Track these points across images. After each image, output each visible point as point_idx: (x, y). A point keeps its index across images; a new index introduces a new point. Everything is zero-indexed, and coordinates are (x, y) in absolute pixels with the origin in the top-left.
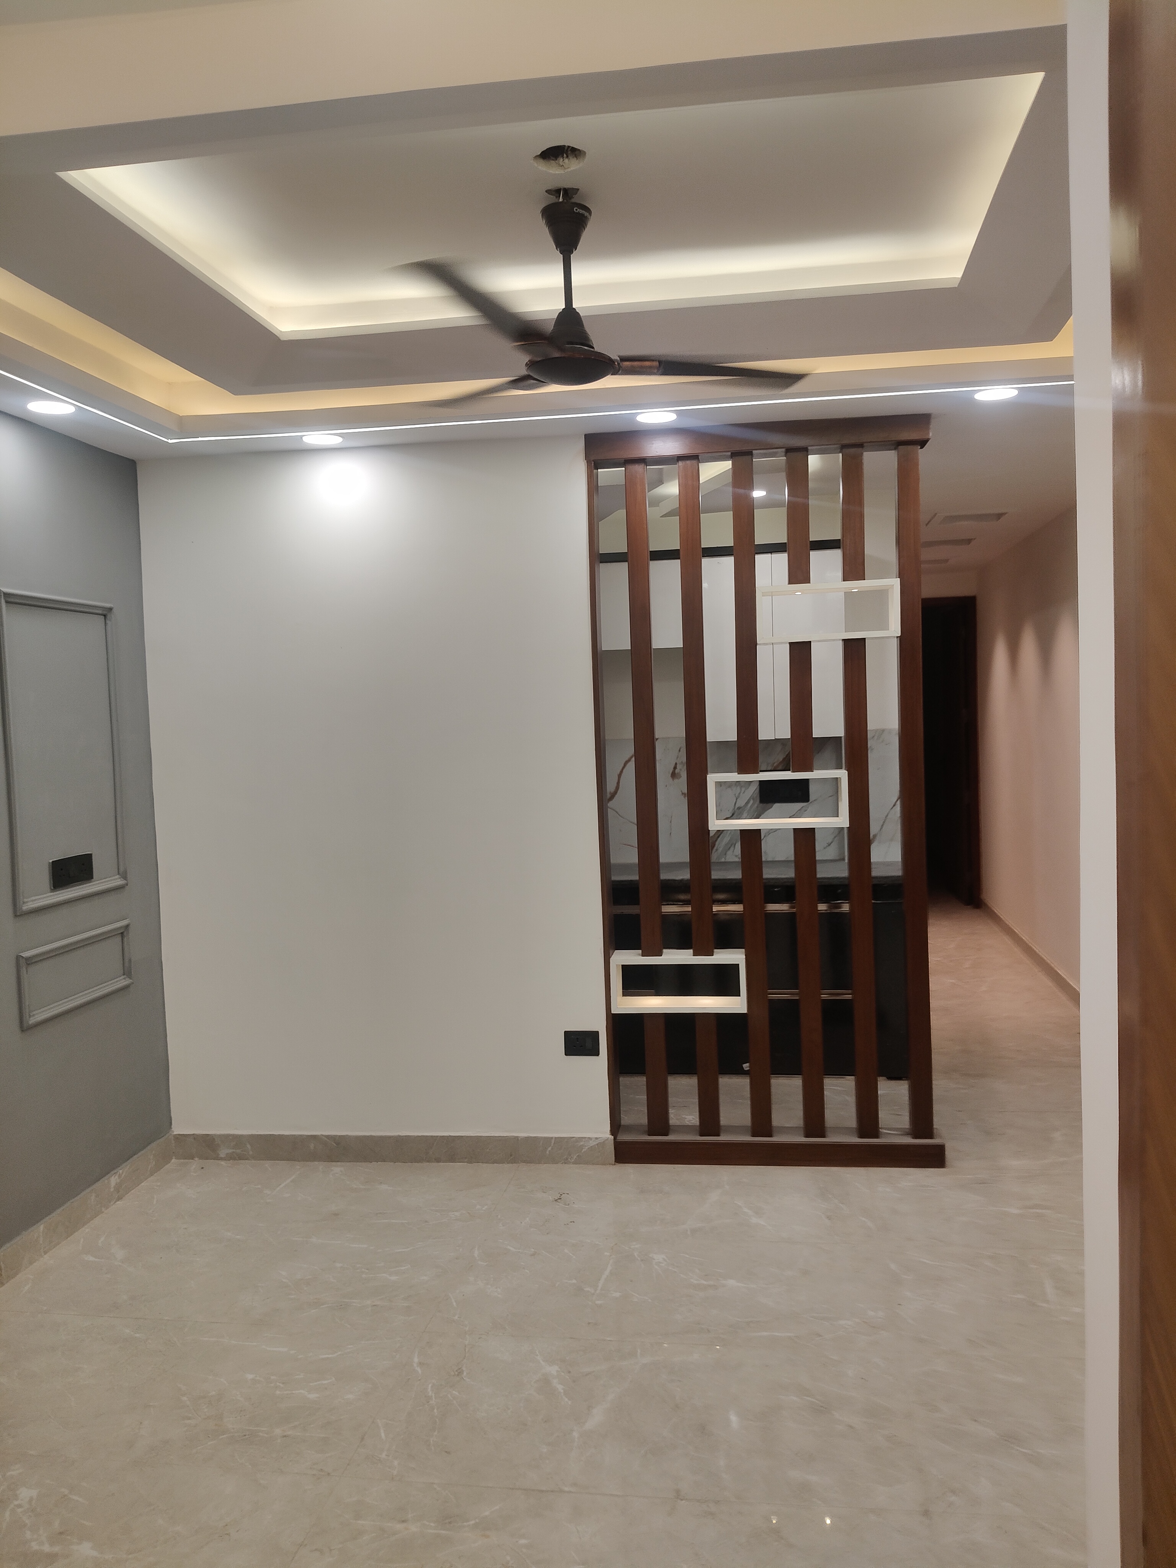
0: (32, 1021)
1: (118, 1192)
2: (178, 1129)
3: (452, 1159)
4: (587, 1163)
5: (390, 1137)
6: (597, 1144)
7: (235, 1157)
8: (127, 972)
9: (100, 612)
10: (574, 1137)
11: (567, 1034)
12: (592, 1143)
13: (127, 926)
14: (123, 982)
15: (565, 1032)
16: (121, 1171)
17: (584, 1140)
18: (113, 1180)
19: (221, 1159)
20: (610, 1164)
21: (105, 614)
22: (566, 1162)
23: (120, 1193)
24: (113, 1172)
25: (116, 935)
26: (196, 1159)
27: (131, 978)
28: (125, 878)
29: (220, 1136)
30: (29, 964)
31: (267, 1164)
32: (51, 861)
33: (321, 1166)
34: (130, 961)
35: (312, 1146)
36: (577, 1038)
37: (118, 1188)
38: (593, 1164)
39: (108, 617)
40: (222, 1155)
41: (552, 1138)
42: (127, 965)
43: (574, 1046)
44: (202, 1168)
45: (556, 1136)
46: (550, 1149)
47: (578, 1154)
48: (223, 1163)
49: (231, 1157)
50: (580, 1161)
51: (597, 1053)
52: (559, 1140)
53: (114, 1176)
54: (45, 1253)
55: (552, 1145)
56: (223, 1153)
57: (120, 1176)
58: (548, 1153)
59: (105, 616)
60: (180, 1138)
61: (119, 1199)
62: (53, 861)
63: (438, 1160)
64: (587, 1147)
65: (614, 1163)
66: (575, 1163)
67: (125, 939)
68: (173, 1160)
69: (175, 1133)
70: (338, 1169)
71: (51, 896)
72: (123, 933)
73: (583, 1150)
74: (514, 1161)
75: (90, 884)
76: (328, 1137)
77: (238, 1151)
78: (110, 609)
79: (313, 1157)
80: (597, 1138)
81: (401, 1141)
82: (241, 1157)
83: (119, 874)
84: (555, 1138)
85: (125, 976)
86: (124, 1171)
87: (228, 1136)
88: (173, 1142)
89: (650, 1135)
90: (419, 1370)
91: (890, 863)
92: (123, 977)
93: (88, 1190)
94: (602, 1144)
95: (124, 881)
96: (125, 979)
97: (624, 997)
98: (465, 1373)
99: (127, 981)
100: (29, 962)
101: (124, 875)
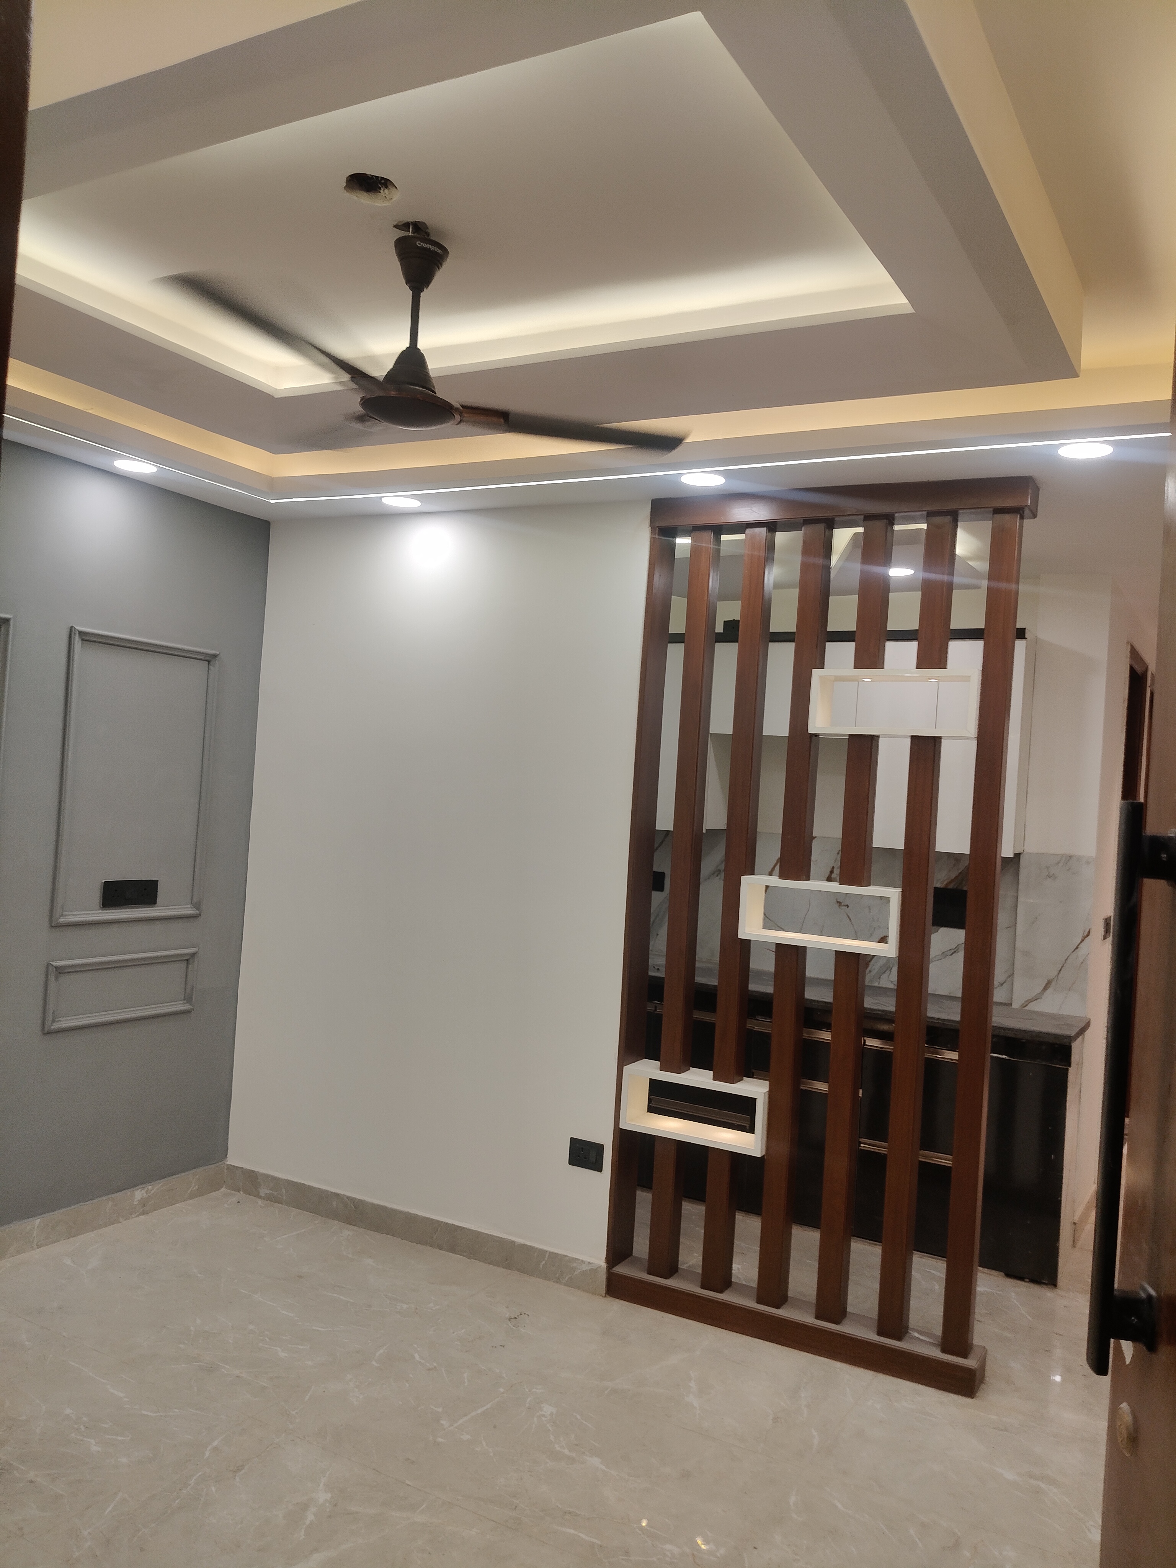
0: (55, 1026)
1: (144, 1206)
2: (232, 1160)
3: (453, 1249)
4: (578, 1288)
5: (400, 1212)
6: (590, 1270)
7: (273, 1199)
8: (188, 999)
9: (202, 658)
10: (568, 1256)
11: (573, 1140)
12: (585, 1268)
13: (194, 954)
14: (180, 1007)
15: (571, 1138)
16: (150, 1187)
17: (577, 1261)
18: (139, 1194)
19: (260, 1197)
20: (601, 1295)
21: (209, 659)
22: (558, 1281)
23: (145, 1208)
24: (141, 1186)
25: (182, 960)
26: (241, 1192)
27: (190, 1005)
28: (198, 909)
29: (262, 1174)
30: (60, 973)
31: (294, 1212)
32: (103, 881)
33: (336, 1224)
34: (193, 987)
35: (335, 1204)
36: (582, 1148)
37: (143, 1203)
38: (584, 1290)
39: (212, 662)
40: (262, 1194)
41: (547, 1251)
42: (188, 990)
43: (579, 1156)
44: (239, 1202)
45: (551, 1251)
46: (543, 1262)
47: (570, 1276)
48: (260, 1202)
49: (269, 1198)
50: (571, 1284)
51: (600, 1169)
52: (553, 1255)
53: (139, 1190)
54: (39, 1247)
55: (547, 1259)
56: (263, 1191)
57: (148, 1192)
58: (542, 1267)
59: (209, 661)
60: (232, 1168)
61: (143, 1213)
62: (105, 882)
63: (440, 1248)
64: (579, 1271)
65: (604, 1295)
66: (566, 1285)
67: (190, 966)
68: (223, 1189)
69: (228, 1163)
70: (348, 1232)
71: (101, 913)
72: (188, 960)
73: (575, 1273)
74: (508, 1267)
75: (152, 909)
76: (348, 1198)
77: (275, 1193)
78: (215, 656)
79: (334, 1215)
80: (589, 1263)
81: (411, 1220)
82: (277, 1201)
83: (192, 904)
85: (185, 1001)
86: (155, 1188)
87: (269, 1176)
88: (225, 1171)
89: (649, 1273)
90: (207, 1454)
91: (1063, 1017)
92: (181, 1002)
93: (104, 1198)
94: (594, 1271)
95: (197, 911)
96: (183, 1004)
97: (649, 1113)
98: (242, 1473)
99: (187, 1007)
100: (60, 971)
101: (197, 906)
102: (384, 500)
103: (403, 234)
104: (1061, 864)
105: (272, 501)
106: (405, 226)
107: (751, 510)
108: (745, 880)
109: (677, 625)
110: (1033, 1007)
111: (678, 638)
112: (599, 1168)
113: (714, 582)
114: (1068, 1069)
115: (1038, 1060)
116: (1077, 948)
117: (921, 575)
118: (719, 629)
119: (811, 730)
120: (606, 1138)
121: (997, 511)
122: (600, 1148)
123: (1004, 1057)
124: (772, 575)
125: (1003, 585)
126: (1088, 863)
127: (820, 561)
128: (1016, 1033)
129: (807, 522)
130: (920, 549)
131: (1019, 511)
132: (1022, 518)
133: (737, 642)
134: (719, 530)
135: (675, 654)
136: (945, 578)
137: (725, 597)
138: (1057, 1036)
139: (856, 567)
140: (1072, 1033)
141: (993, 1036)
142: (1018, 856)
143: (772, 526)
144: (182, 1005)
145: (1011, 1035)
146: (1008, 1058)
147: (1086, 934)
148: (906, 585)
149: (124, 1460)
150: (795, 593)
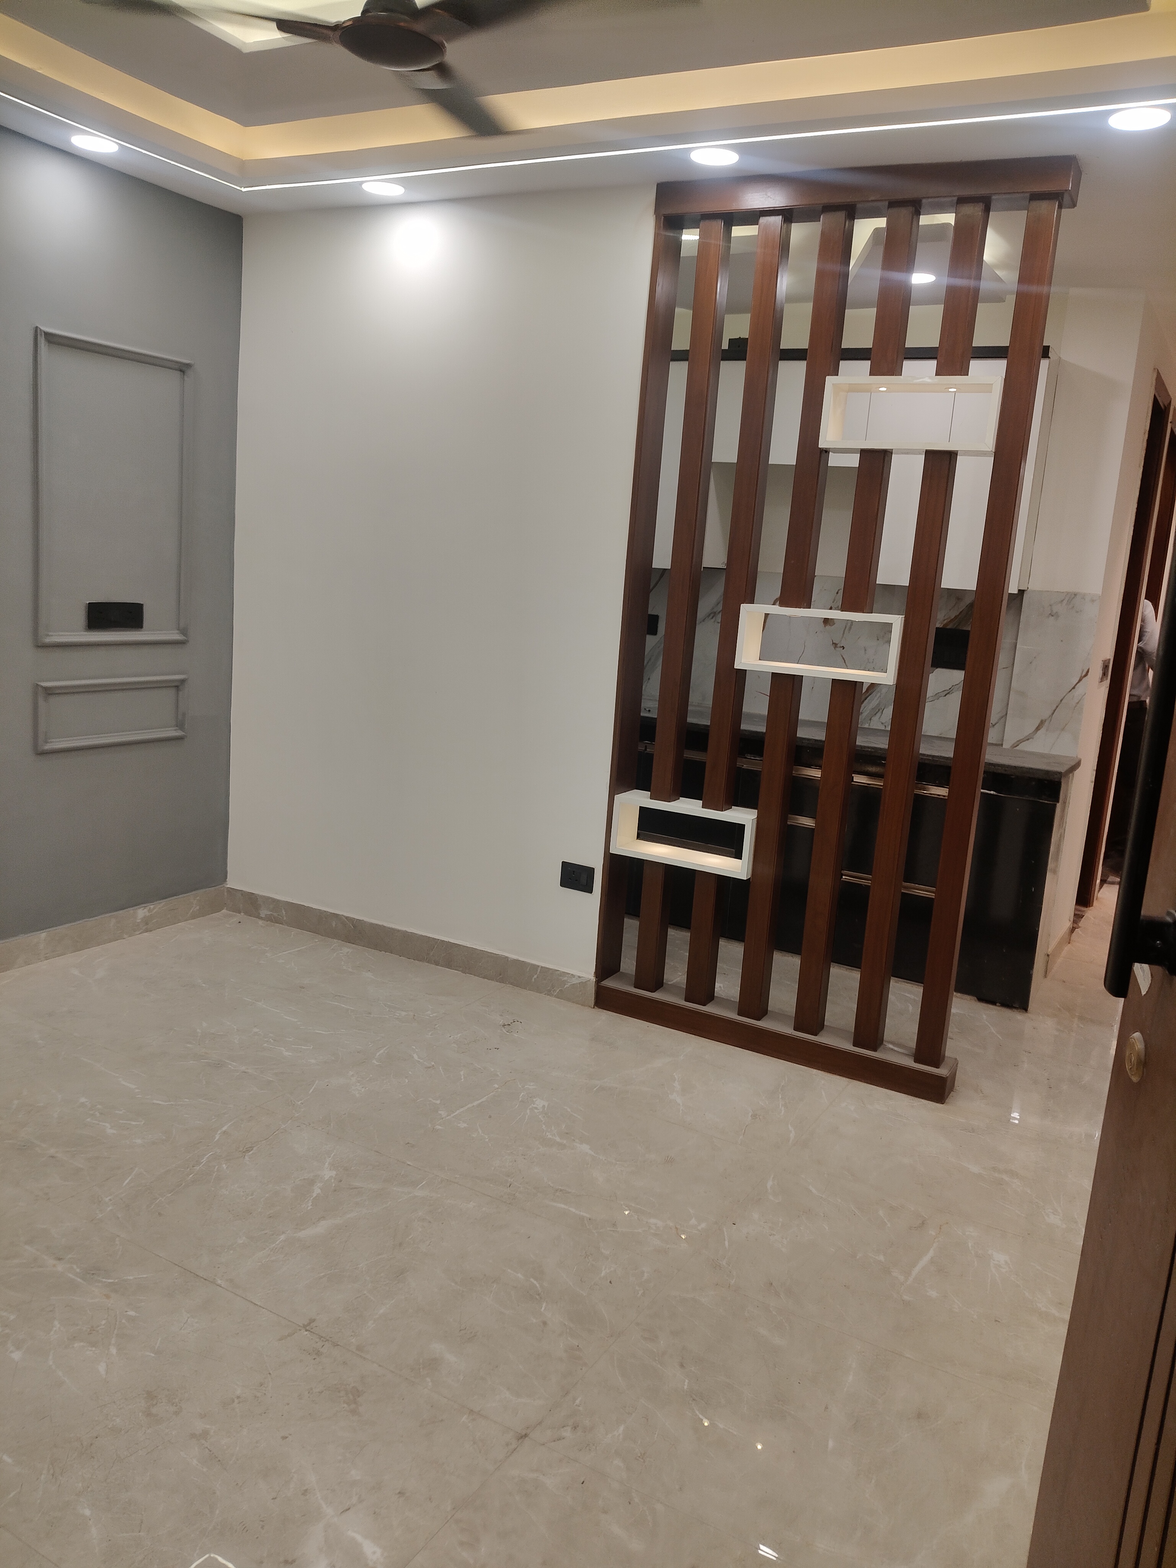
0: (48, 747)
1: (147, 924)
2: (232, 882)
4: (569, 1000)
5: (399, 931)
6: (579, 983)
7: (273, 920)
8: (180, 725)
9: (176, 367)
10: (558, 971)
11: (564, 864)
12: (575, 981)
13: (183, 681)
14: (173, 733)
15: (563, 862)
16: (152, 907)
17: (567, 975)
18: (141, 913)
19: (261, 918)
20: (589, 1007)
21: (184, 369)
22: (549, 993)
23: (148, 926)
24: (144, 905)
25: (172, 687)
26: (242, 914)
27: (183, 732)
28: (185, 635)
29: (262, 896)
30: (49, 694)
31: (295, 931)
32: (88, 603)
33: (336, 942)
34: (184, 714)
35: (335, 924)
36: (574, 872)
37: (146, 921)
38: (573, 1002)
39: (187, 372)
40: (263, 915)
41: (538, 966)
42: (180, 717)
43: (570, 879)
44: (240, 922)
45: (543, 966)
46: (535, 976)
47: (560, 989)
48: (261, 922)
49: (269, 919)
50: (562, 996)
51: (590, 891)
52: (545, 970)
53: (142, 908)
54: (47, 958)
55: (538, 973)
56: (264, 913)
57: (149, 911)
58: (533, 980)
59: (182, 371)
60: (231, 891)
61: (147, 931)
62: (89, 603)
63: (437, 964)
64: (570, 984)
65: (593, 1007)
66: (557, 997)
67: (181, 693)
68: (224, 911)
69: (228, 886)
70: (347, 949)
71: (86, 635)
72: (178, 686)
73: (566, 986)
74: (502, 981)
75: (139, 633)
76: (347, 918)
77: (275, 914)
78: (188, 366)
79: (332, 934)
80: (579, 977)
81: (408, 937)
82: (278, 921)
83: (178, 630)
84: (542, 967)
85: (177, 728)
86: (157, 907)
87: (269, 898)
88: (226, 894)
89: (635, 987)
90: (217, 1137)
91: (1054, 756)
92: (174, 728)
93: (107, 915)
94: (584, 984)
95: (184, 637)
96: (175, 730)
97: (639, 841)
98: (251, 1153)
99: (179, 733)
100: (49, 692)
101: (184, 631)
102: (365, 187)
104: (1065, 602)
105: (244, 190)
107: (766, 195)
108: (744, 607)
109: (681, 341)
110: (1025, 747)
111: (681, 356)
112: (589, 889)
113: (722, 287)
114: (1056, 804)
115: (1027, 796)
116: (1074, 688)
117: (945, 281)
118: (725, 346)
119: (822, 445)
120: (596, 862)
121: (1036, 197)
122: (590, 871)
123: (992, 792)
124: (784, 283)
125: (1034, 289)
126: (1093, 601)
127: (837, 268)
128: (1006, 769)
129: (828, 208)
130: (946, 248)
131: (1056, 197)
132: (1060, 207)
133: (746, 360)
134: (732, 219)
135: (678, 373)
136: (971, 283)
137: (733, 308)
138: (1047, 772)
139: (876, 274)
140: (1062, 769)
141: (985, 772)
142: (1021, 592)
143: (788, 215)
144: (175, 732)
145: (1000, 771)
146: (997, 794)
147: (1084, 674)
148: (928, 296)
149: (139, 1141)
150: (808, 307)
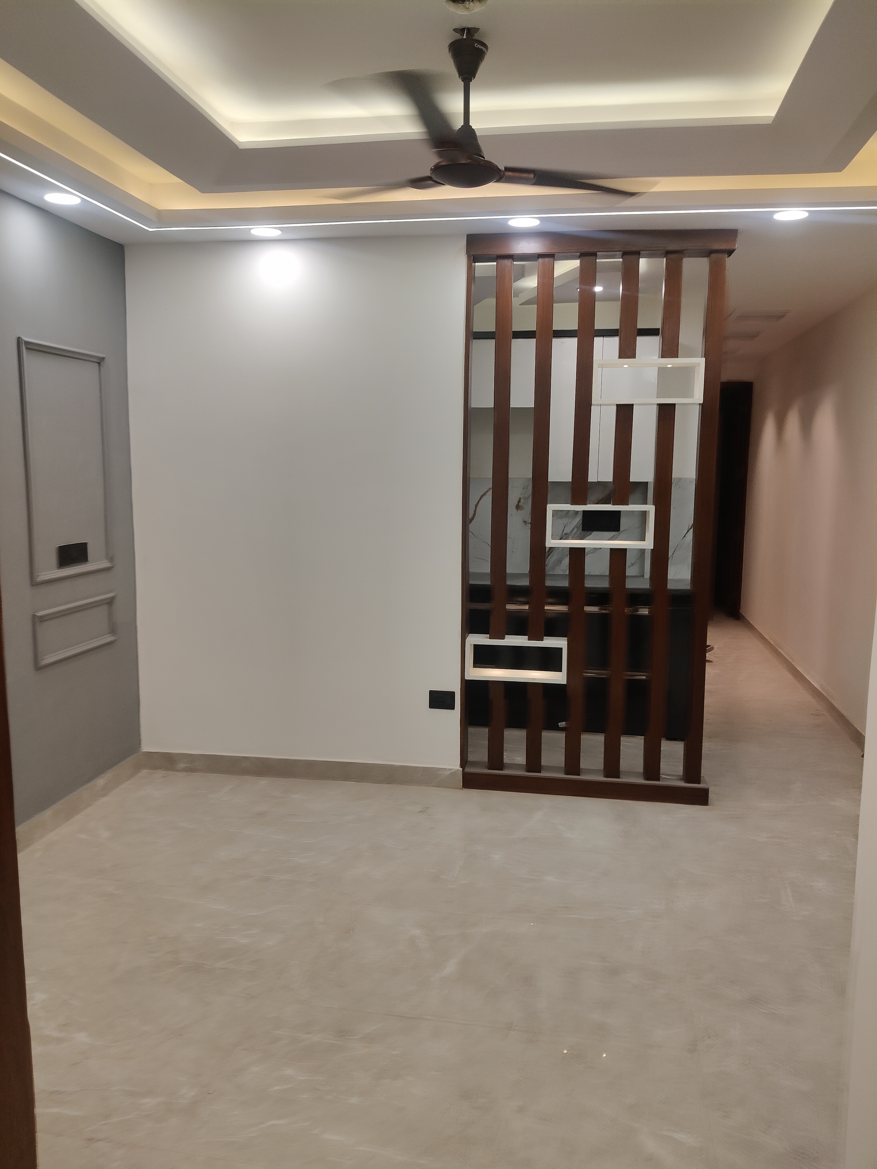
0: (44, 663)
1: (104, 790)
2: (145, 748)
4: (443, 787)
6: (450, 774)
7: (189, 770)
8: (112, 632)
9: (95, 360)
10: (434, 768)
12: (446, 773)
14: (109, 639)
15: (430, 691)
17: (440, 770)
18: (101, 781)
20: (459, 789)
21: (100, 362)
22: (427, 785)
24: (100, 776)
25: (105, 603)
26: (160, 770)
27: (115, 636)
28: (112, 563)
29: (178, 754)
30: (41, 621)
31: (211, 775)
33: (251, 779)
34: (114, 623)
35: (246, 764)
36: (441, 696)
37: (104, 787)
38: (446, 788)
39: (102, 364)
40: (179, 768)
41: (421, 767)
42: (112, 625)
43: (437, 702)
46: (419, 775)
47: (437, 780)
48: (179, 773)
49: (185, 770)
50: (438, 785)
51: (453, 708)
52: (426, 769)
53: (101, 779)
55: (421, 772)
56: (181, 766)
57: (105, 779)
58: (416, 777)
59: (99, 363)
60: (147, 754)
61: (104, 796)
62: (59, 547)
63: (335, 779)
64: (442, 776)
65: (462, 788)
66: (434, 786)
67: (112, 608)
68: (144, 770)
69: (143, 751)
71: (58, 572)
72: (110, 602)
73: (440, 777)
74: (391, 783)
75: (86, 565)
76: (255, 758)
77: (192, 766)
78: (103, 359)
80: (449, 769)
82: (193, 770)
83: (108, 559)
85: (111, 634)
86: (107, 776)
87: (184, 754)
88: (142, 757)
89: (489, 769)
91: (679, 580)
92: (109, 635)
94: (453, 774)
96: (111, 636)
97: (474, 668)
99: (113, 638)
100: (43, 619)
101: (111, 559)
102: (252, 231)
103: (458, 36)
105: (150, 230)
106: (462, 30)
108: (549, 507)
116: (685, 536)
120: (456, 688)
121: (714, 252)
122: (453, 695)
126: (691, 482)
131: (723, 251)
132: (727, 256)
134: (513, 258)
147: (690, 527)
